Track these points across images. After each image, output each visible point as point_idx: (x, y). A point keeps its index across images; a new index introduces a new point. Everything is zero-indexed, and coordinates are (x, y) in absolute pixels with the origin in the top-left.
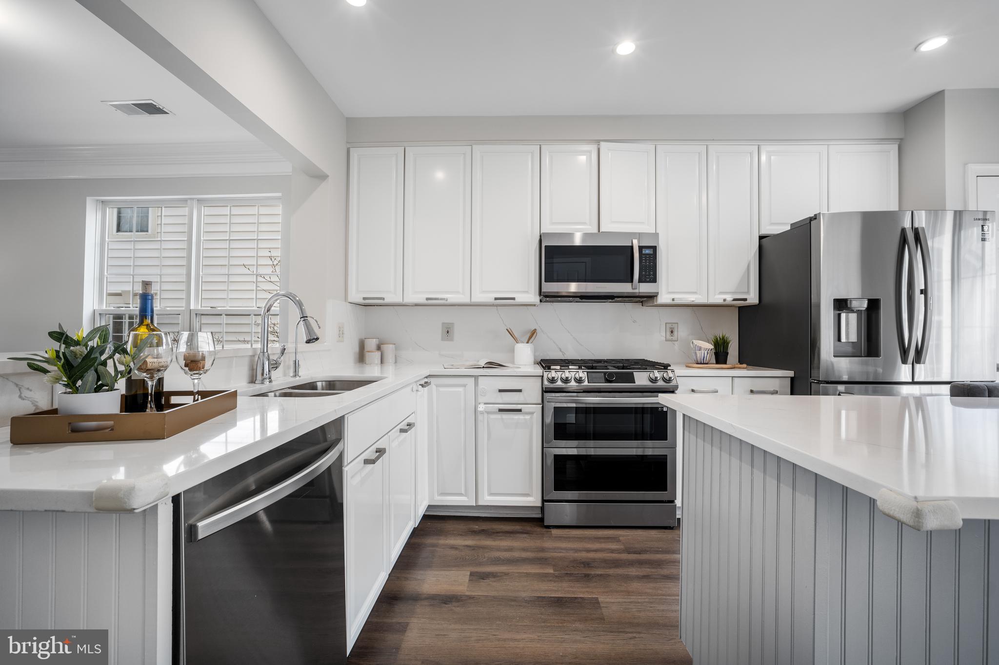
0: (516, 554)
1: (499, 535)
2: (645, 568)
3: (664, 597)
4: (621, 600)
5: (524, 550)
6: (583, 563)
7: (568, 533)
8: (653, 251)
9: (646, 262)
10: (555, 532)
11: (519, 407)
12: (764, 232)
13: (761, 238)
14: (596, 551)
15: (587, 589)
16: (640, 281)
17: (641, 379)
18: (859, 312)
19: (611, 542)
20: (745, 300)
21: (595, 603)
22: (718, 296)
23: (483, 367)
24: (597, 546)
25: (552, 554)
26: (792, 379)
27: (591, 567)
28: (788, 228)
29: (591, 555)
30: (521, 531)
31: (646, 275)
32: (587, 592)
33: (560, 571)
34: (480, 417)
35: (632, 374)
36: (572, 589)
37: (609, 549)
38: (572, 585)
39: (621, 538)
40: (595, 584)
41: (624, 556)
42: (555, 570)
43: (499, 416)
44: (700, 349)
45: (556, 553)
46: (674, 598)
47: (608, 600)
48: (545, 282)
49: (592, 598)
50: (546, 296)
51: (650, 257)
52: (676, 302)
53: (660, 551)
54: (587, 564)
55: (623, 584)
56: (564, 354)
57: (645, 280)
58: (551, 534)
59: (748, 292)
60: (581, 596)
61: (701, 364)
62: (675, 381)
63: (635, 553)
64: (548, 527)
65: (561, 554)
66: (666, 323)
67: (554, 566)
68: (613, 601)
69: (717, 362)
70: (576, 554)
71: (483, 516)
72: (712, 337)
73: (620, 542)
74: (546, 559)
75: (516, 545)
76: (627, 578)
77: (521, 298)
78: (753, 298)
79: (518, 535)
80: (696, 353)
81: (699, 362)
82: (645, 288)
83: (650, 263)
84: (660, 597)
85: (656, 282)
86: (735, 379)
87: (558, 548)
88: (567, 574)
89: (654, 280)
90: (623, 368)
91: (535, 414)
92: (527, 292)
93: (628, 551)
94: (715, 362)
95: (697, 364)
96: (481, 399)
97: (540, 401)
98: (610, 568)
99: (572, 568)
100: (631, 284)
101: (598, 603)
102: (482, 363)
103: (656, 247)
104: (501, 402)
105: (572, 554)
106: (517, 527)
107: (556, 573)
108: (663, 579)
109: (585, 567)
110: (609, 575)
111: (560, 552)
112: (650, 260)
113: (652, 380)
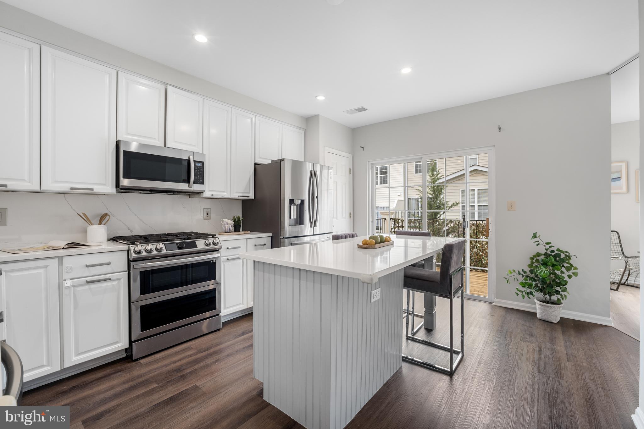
0: (119, 389)
1: (95, 382)
2: (214, 356)
3: (232, 366)
4: (209, 379)
5: (124, 383)
6: (175, 371)
7: (154, 358)
8: (202, 164)
9: (197, 171)
10: (142, 361)
11: (107, 276)
12: (257, 162)
13: (256, 164)
14: (180, 360)
15: (186, 384)
16: (194, 183)
17: (201, 244)
18: (297, 205)
19: (187, 351)
20: (248, 197)
21: (196, 388)
22: (235, 194)
23: (63, 248)
24: (179, 357)
25: (149, 375)
26: (272, 237)
27: (182, 370)
28: (270, 162)
29: (178, 364)
30: (113, 372)
31: (197, 179)
32: (187, 385)
33: (162, 382)
34: (65, 292)
35: (194, 242)
36: (177, 388)
37: (187, 356)
38: (175, 386)
39: (192, 347)
40: (190, 378)
41: (199, 355)
42: (158, 384)
43: (87, 287)
44: (228, 224)
45: (152, 374)
46: (236, 364)
47: (202, 383)
48: (123, 178)
49: (192, 386)
50: (122, 189)
51: (200, 168)
52: (214, 197)
53: (218, 344)
54: (178, 370)
55: (207, 370)
56: (131, 231)
57: (197, 182)
58: (141, 363)
59: (249, 193)
60: (185, 388)
61: (228, 232)
62: (220, 244)
63: (205, 351)
64: (137, 360)
65: (157, 373)
66: (204, 209)
67: (156, 381)
68: (205, 381)
69: (235, 231)
70: (168, 368)
71: (66, 377)
72: (232, 217)
73: (193, 348)
74: (147, 381)
75: (115, 383)
76: (207, 366)
77: (98, 189)
78: (252, 197)
79: (112, 376)
80: (225, 227)
81: (227, 231)
82: (197, 187)
83: (200, 172)
84: (229, 367)
85: (203, 184)
86: (248, 240)
87: (152, 370)
88: (168, 382)
89: (202, 183)
90: (188, 239)
91: (122, 280)
92: (104, 185)
93: (200, 352)
94: (234, 231)
95: (225, 232)
96: (65, 276)
97: (126, 269)
98: (195, 365)
99: (170, 377)
100: (187, 184)
101: (198, 387)
102: (63, 244)
103: (204, 162)
104: (89, 275)
105: (165, 369)
106: (108, 371)
107: (160, 385)
108: (226, 357)
109: (178, 372)
110: (196, 370)
111: (155, 372)
112: (200, 170)
113: (207, 245)
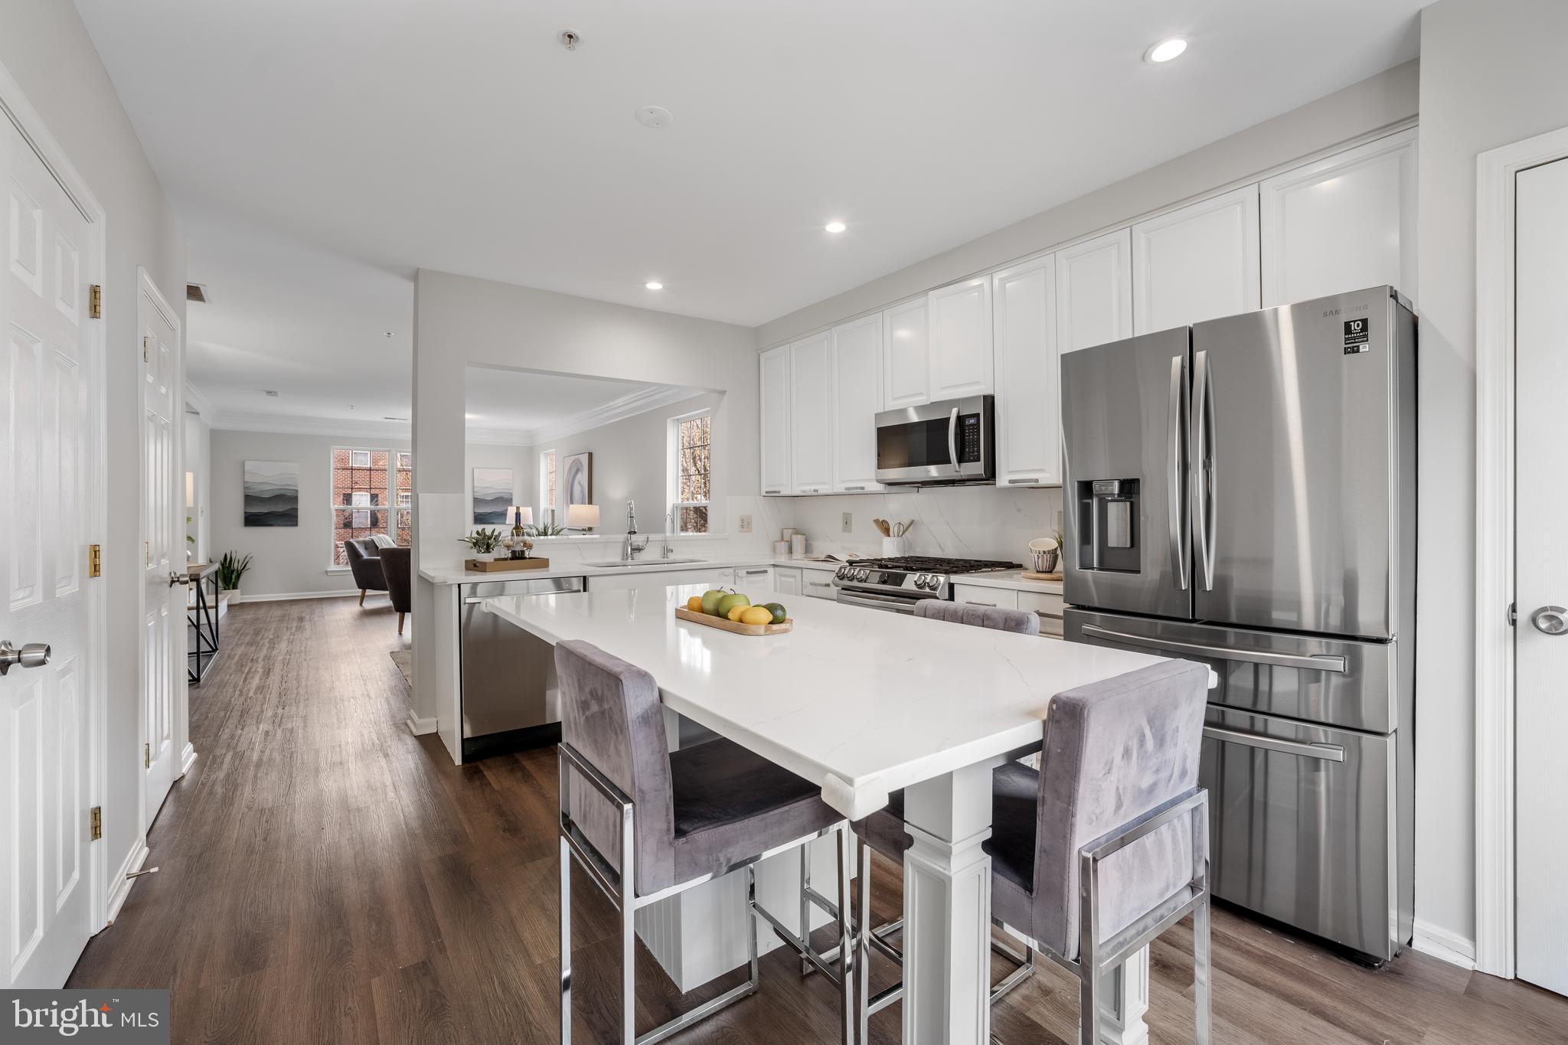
8: (977, 419)
9: (969, 435)
16: (962, 460)
31: (969, 452)
48: (878, 469)
51: (974, 429)
57: (969, 458)
77: (869, 487)
83: (974, 436)
86: (1020, 594)
89: (978, 458)
103: (979, 414)
112: (973, 433)
113: (919, 586)
